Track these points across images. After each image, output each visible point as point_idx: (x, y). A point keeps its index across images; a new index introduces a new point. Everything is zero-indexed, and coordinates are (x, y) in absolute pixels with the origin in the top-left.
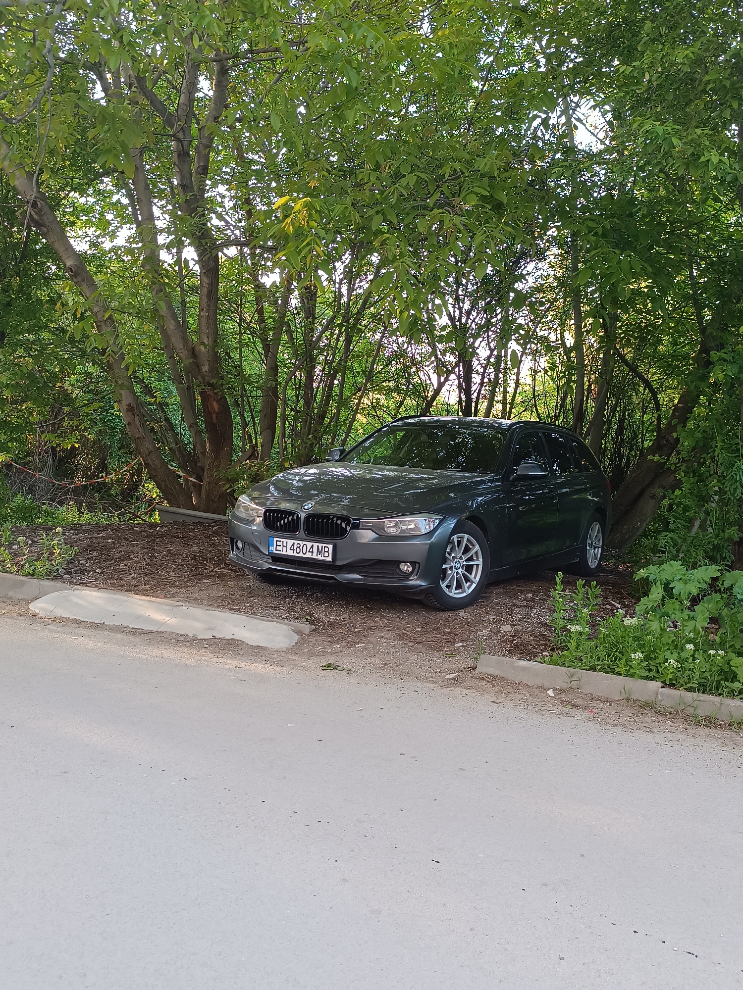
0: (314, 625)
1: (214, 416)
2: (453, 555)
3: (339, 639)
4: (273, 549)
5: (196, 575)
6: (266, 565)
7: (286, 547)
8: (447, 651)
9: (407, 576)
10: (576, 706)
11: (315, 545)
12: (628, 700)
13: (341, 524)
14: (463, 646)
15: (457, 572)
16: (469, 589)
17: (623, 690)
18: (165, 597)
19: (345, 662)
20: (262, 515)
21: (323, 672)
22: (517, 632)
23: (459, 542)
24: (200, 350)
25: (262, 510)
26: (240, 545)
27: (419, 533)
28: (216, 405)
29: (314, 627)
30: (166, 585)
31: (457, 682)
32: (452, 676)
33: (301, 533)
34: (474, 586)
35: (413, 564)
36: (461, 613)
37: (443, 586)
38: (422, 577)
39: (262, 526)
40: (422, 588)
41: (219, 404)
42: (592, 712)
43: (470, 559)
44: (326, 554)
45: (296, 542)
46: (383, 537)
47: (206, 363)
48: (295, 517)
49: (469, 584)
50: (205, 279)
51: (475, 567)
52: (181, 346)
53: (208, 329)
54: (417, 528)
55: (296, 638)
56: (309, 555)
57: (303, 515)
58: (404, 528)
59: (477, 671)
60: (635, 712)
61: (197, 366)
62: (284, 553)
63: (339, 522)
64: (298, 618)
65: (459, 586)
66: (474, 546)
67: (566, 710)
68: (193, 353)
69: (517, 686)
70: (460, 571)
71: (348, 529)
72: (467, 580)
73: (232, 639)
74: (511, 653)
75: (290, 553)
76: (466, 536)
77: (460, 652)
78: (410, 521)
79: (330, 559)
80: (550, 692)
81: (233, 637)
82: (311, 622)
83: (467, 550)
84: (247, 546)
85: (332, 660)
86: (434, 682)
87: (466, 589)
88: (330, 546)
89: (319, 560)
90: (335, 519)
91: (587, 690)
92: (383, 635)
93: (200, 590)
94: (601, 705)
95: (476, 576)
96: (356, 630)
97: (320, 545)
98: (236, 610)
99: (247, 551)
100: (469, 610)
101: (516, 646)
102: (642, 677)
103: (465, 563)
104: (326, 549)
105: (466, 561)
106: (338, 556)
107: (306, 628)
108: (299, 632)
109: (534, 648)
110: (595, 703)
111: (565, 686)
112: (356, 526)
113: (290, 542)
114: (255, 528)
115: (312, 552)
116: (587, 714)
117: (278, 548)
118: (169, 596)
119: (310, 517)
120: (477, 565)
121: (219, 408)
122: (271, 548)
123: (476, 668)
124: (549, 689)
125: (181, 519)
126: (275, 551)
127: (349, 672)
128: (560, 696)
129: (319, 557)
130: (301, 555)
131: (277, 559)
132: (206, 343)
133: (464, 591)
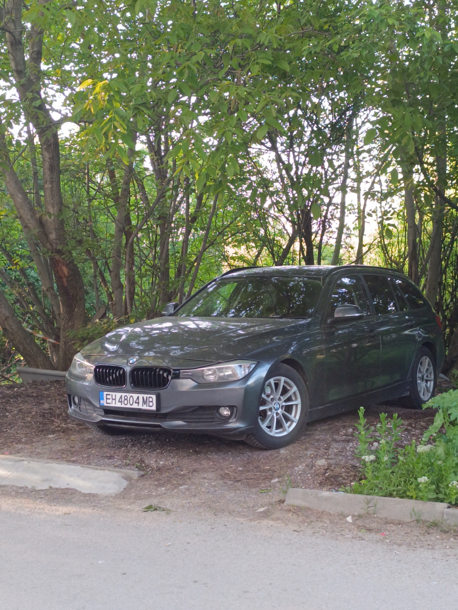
0: (143, 470)
1: (65, 280)
2: (272, 397)
3: (165, 482)
4: (104, 402)
5: (42, 431)
6: (99, 417)
7: (115, 399)
8: (263, 487)
9: (226, 419)
10: (369, 530)
11: (141, 396)
12: (418, 521)
13: (163, 374)
14: (279, 482)
15: (277, 414)
16: (290, 428)
17: (413, 513)
18: (11, 454)
19: (167, 503)
20: (93, 371)
21: (144, 513)
22: (330, 465)
23: (277, 385)
24: (47, 220)
25: (93, 367)
26: (76, 400)
27: (235, 379)
28: (65, 270)
29: (142, 473)
30: (12, 442)
31: (266, 515)
32: (262, 510)
33: (128, 385)
34: (294, 425)
35: (231, 408)
36: (283, 451)
37: (264, 426)
38: (241, 419)
39: (93, 381)
40: (240, 430)
41: (68, 268)
42: (383, 534)
43: (289, 399)
44: (151, 404)
45: (124, 395)
46: (202, 385)
47: (53, 231)
48: (121, 372)
49: (289, 423)
50: (47, 155)
51: (294, 407)
52: (29, 217)
53: (52, 199)
54: (234, 375)
55: (125, 483)
56: (135, 406)
57: (128, 369)
58: (222, 374)
59: (285, 504)
60: (422, 532)
61: (45, 234)
62: (113, 405)
63: (161, 373)
64: (129, 465)
65: (279, 425)
66: (291, 387)
67: (360, 534)
68: (41, 223)
69: (320, 515)
70: (280, 411)
71: (170, 378)
72: (287, 419)
73: (67, 489)
74: (322, 485)
75: (118, 405)
76: (283, 379)
77: (275, 488)
78: (227, 368)
79: (154, 408)
80: (349, 519)
81: (68, 487)
82: (139, 468)
83: (285, 391)
84: (82, 402)
85: (154, 502)
86: (244, 516)
87: (287, 428)
88: (154, 397)
89: (145, 410)
90: (158, 370)
91: (383, 514)
92: (206, 476)
93: (44, 445)
94: (394, 528)
95: (296, 416)
96: (182, 473)
97: (145, 396)
98: (74, 462)
99: (83, 406)
100: (290, 447)
101: (327, 478)
102: (430, 500)
103: (284, 404)
104: (151, 400)
105: (285, 401)
106: (163, 405)
107: (135, 474)
108: (128, 478)
109: (344, 479)
110: (388, 527)
111: (362, 512)
112: (177, 376)
113: (118, 395)
114: (87, 384)
115: (138, 403)
116: (379, 536)
117: (108, 401)
118: (13, 452)
119: (136, 370)
120: (297, 405)
121: (68, 273)
122: (102, 402)
123: (284, 501)
124: (348, 516)
125: (39, 379)
126: (105, 404)
127: (168, 512)
128: (358, 522)
129: (145, 407)
130: (128, 406)
131: (108, 411)
132: (52, 212)
133: (285, 430)
